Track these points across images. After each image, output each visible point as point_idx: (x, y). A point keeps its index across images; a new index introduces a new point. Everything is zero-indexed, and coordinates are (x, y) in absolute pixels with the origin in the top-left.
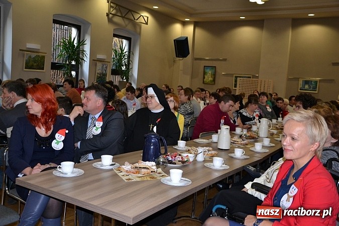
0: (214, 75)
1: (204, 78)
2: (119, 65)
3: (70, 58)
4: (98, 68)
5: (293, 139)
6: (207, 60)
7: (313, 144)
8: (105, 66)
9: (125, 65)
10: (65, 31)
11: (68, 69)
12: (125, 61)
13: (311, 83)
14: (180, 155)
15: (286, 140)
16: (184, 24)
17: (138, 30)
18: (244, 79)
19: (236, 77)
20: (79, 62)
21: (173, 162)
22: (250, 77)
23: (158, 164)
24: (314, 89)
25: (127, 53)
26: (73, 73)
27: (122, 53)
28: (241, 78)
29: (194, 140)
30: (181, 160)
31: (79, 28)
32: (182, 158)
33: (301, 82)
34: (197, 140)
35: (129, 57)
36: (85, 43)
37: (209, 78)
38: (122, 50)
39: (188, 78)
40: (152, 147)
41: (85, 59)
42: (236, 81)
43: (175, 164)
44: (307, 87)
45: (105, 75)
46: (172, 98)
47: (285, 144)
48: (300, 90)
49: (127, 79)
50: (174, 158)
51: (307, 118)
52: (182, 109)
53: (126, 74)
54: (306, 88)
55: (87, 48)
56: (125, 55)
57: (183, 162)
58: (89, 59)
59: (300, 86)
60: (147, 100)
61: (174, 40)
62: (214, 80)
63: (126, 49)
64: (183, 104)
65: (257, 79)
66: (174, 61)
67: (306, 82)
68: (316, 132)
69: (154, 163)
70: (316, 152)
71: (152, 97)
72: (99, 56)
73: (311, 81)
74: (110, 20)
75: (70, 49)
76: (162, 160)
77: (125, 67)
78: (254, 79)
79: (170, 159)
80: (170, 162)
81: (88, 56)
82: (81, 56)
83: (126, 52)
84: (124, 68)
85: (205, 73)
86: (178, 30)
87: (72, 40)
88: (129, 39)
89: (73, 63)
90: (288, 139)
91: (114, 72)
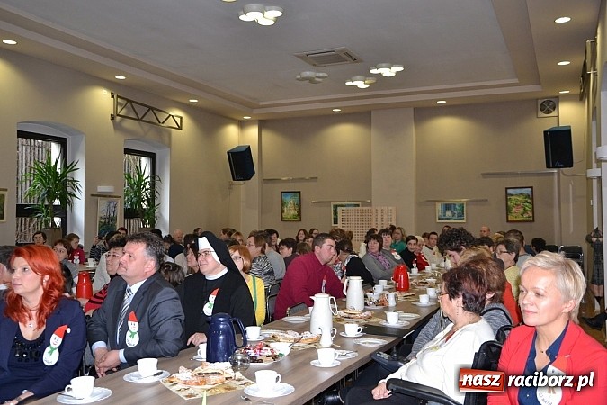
0: (299, 206)
1: (283, 211)
2: (137, 201)
3: (51, 195)
4: (100, 209)
5: (538, 295)
6: (285, 181)
7: (566, 302)
8: (112, 205)
9: (148, 199)
10: (37, 149)
11: (47, 214)
12: (145, 193)
13: (455, 208)
14: (267, 346)
15: (527, 297)
16: (242, 125)
17: (166, 139)
18: (350, 208)
19: (336, 207)
20: (67, 200)
21: (258, 358)
22: (358, 206)
23: (234, 365)
24: (461, 216)
25: (149, 179)
26: (57, 220)
27: (141, 180)
28: (344, 208)
29: (283, 319)
30: (270, 354)
31: (63, 143)
32: (272, 350)
33: (439, 207)
34: (289, 319)
35: (153, 185)
36: (76, 167)
37: (290, 211)
38: (140, 176)
39: (256, 213)
40: (221, 337)
41: (77, 194)
42: (336, 213)
43: (262, 361)
44: (448, 214)
45: (114, 219)
46: (237, 253)
47: (525, 302)
48: (439, 219)
49: (153, 223)
50: (258, 351)
51: (556, 264)
52: (255, 269)
53: (150, 215)
54: (447, 217)
55: (80, 176)
56: (146, 183)
57: (274, 357)
58: (83, 195)
59: (439, 214)
60: (199, 259)
61: (228, 153)
62: (299, 214)
63: (147, 173)
64: (254, 261)
65: (369, 208)
66: (230, 187)
67: (448, 207)
68: (570, 284)
69: (228, 364)
70: (570, 314)
71: (206, 252)
72: (102, 189)
73: (455, 205)
74: (117, 127)
75: (49, 180)
76: (239, 357)
77: (146, 203)
78: (364, 208)
79: (253, 354)
80: (254, 359)
81: (83, 190)
82: (69, 189)
83: (147, 178)
84: (145, 205)
85: (283, 204)
86: (233, 136)
87: (53, 164)
88: (151, 156)
89: (57, 202)
90: (531, 294)
91: (129, 214)
